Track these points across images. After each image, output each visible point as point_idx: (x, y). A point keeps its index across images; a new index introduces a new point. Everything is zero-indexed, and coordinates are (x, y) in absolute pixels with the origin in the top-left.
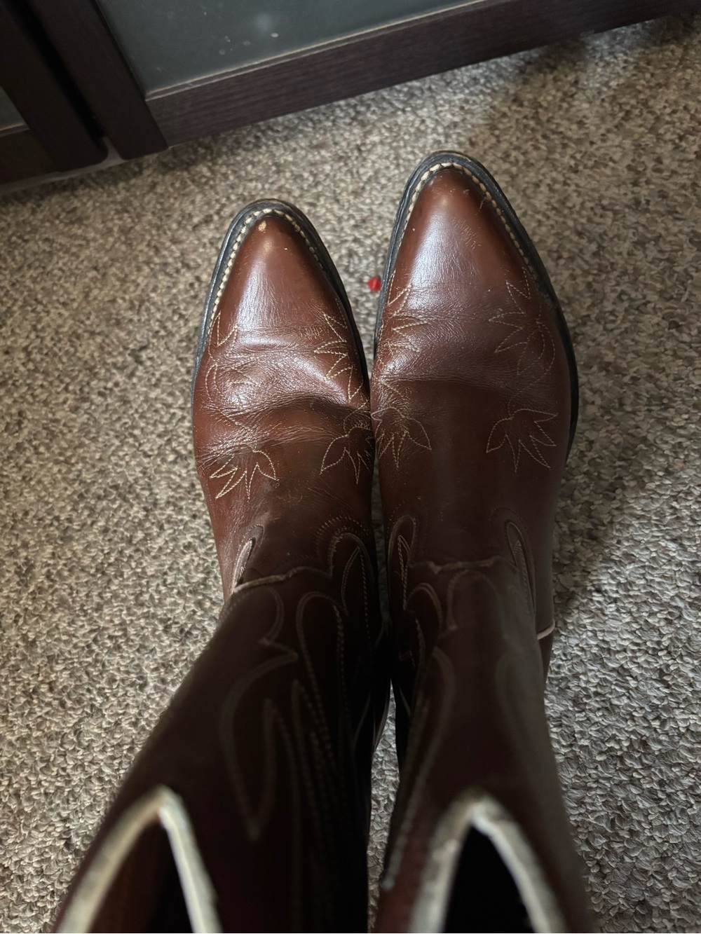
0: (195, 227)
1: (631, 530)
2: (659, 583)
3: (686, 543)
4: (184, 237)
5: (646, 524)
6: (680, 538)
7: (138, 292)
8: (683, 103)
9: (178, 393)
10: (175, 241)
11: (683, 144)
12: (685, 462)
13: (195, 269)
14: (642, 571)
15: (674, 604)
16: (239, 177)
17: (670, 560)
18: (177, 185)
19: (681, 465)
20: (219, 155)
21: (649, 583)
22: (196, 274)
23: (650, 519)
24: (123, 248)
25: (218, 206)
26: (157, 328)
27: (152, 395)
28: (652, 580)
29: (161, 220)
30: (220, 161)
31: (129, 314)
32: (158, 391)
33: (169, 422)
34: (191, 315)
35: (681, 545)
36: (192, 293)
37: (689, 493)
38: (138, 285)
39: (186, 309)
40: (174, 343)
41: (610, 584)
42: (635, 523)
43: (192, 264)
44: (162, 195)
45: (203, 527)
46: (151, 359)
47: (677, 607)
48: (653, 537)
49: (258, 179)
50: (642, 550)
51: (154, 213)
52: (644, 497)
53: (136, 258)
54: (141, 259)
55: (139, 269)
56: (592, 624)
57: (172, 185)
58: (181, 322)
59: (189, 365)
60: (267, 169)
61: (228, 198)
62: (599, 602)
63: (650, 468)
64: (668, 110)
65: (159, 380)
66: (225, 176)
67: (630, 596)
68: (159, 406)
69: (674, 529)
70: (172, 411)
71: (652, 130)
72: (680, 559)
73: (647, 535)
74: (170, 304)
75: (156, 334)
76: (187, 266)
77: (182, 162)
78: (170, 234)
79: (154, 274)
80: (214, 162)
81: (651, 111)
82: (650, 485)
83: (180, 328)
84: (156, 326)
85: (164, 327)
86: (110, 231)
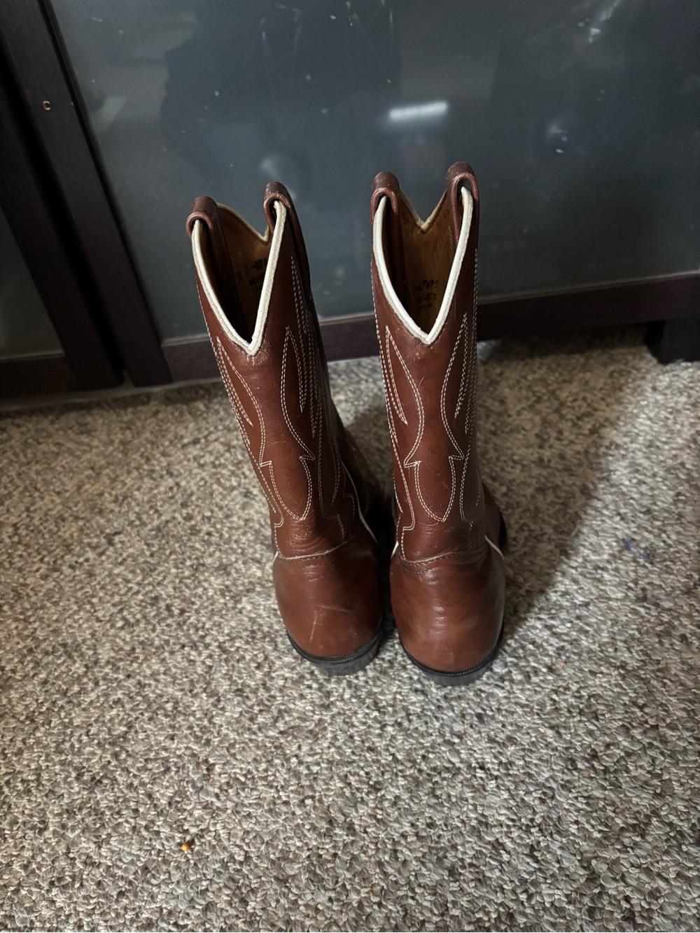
0: (184, 446)
1: (515, 716)
2: (536, 765)
3: (562, 731)
4: (173, 452)
5: (528, 712)
6: (557, 726)
7: (124, 490)
8: (582, 395)
9: (138, 571)
10: (164, 454)
11: (580, 423)
12: (566, 662)
13: (177, 476)
14: (522, 753)
15: (548, 785)
17: (547, 745)
18: (177, 414)
19: (562, 664)
20: (216, 396)
21: (527, 764)
22: (177, 480)
23: (532, 709)
24: (120, 455)
25: (206, 433)
26: (133, 519)
27: (116, 571)
28: (530, 762)
29: (157, 437)
30: (215, 401)
31: (112, 506)
32: (122, 568)
33: (125, 594)
34: (166, 510)
35: (558, 733)
36: (170, 494)
37: (567, 688)
38: (125, 484)
39: (161, 506)
40: (145, 531)
41: (493, 763)
42: (519, 710)
43: (175, 473)
44: (162, 420)
45: (135, 686)
46: (122, 542)
47: (550, 788)
48: (534, 723)
50: (523, 734)
51: (152, 433)
52: (529, 689)
53: (128, 464)
54: (132, 465)
55: (129, 472)
56: (473, 798)
58: (156, 516)
59: (154, 549)
61: (216, 428)
62: (481, 778)
63: (535, 665)
64: (570, 399)
65: (125, 560)
66: (217, 412)
67: (509, 775)
68: (120, 580)
70: (130, 585)
71: (557, 411)
72: (556, 744)
73: (529, 722)
74: (149, 501)
75: (131, 523)
76: (170, 474)
77: (184, 398)
78: (161, 448)
79: (141, 478)
80: (210, 401)
81: (557, 398)
82: (535, 679)
83: (153, 520)
84: (133, 517)
85: (139, 518)
86: (112, 442)
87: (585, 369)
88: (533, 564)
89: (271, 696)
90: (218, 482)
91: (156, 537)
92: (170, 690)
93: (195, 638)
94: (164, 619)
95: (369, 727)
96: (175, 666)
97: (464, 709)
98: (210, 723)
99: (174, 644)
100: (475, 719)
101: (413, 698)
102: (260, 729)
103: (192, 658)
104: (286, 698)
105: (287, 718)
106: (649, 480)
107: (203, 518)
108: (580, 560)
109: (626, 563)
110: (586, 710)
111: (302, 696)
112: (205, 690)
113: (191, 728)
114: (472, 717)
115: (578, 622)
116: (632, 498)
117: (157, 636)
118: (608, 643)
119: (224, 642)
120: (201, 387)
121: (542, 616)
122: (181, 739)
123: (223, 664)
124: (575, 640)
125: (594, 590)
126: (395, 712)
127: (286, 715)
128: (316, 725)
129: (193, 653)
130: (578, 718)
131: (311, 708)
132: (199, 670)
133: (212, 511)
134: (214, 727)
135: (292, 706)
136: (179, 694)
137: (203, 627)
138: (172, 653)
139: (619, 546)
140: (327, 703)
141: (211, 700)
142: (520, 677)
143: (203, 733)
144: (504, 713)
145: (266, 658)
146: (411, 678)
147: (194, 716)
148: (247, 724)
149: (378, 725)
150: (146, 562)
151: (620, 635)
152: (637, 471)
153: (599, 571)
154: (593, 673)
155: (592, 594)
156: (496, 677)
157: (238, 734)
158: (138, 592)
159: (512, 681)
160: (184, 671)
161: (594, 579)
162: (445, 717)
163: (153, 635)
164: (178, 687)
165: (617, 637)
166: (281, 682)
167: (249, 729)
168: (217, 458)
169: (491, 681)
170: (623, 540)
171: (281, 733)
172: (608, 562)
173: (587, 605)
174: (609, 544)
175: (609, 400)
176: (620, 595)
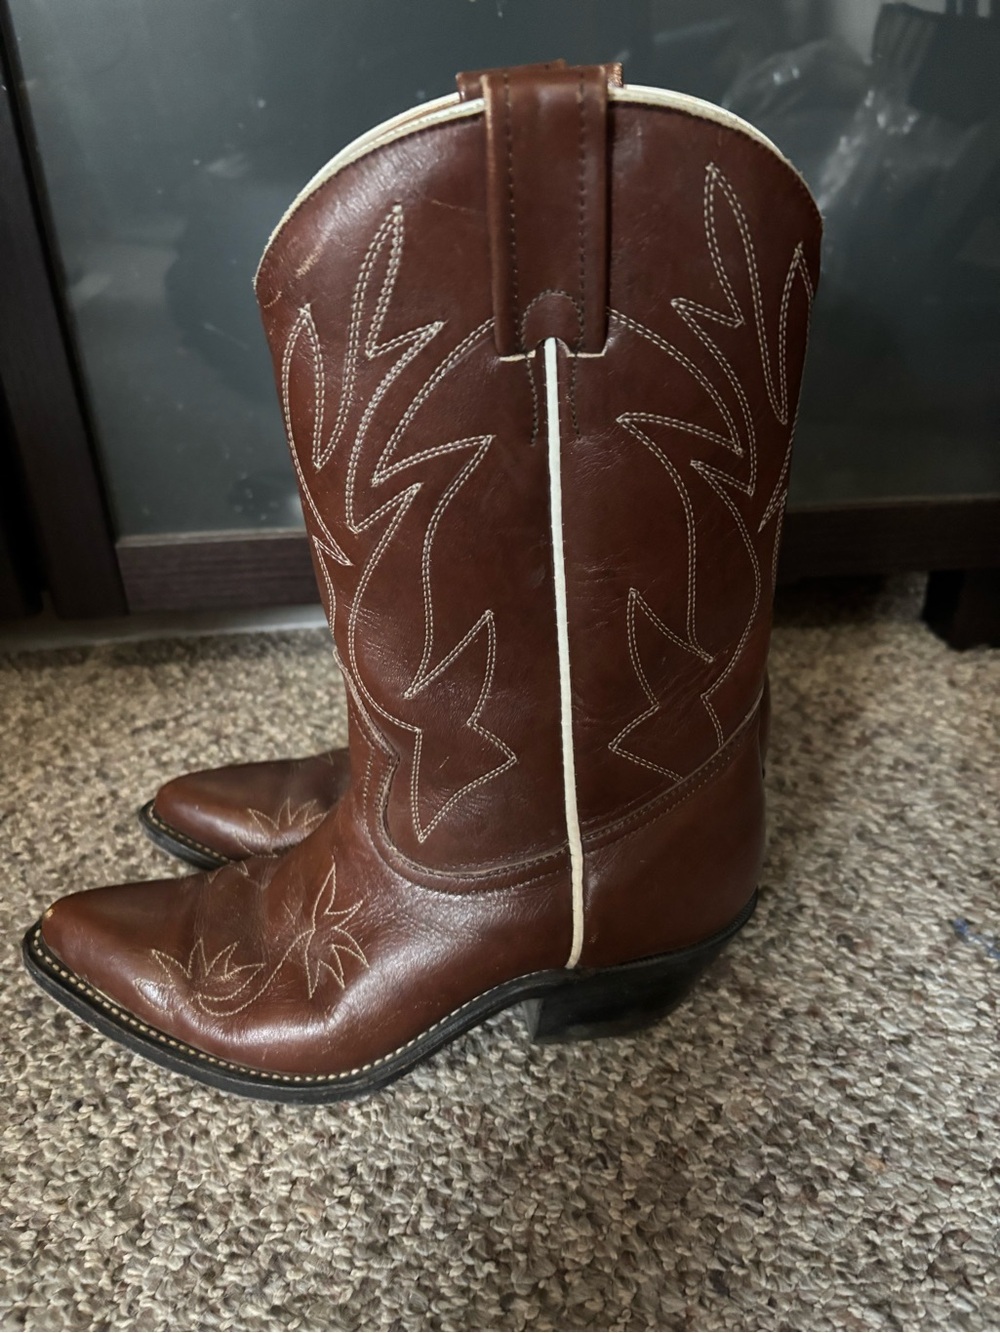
0: (136, 732)
1: (794, 1279)
3: (901, 1315)
4: (114, 740)
5: (822, 1271)
6: (888, 1303)
7: (11, 798)
8: (834, 687)
10: (96, 743)
11: (839, 728)
12: (883, 1160)
13: (115, 780)
16: (223, 685)
18: (130, 681)
19: (878, 1164)
20: (204, 657)
22: (114, 787)
23: (828, 1261)
24: (15, 741)
25: (179, 712)
26: (18, 849)
29: (88, 715)
30: (202, 664)
34: (86, 838)
36: (98, 810)
37: (895, 1217)
38: (16, 789)
39: (77, 830)
40: (35, 873)
42: (801, 1265)
43: (112, 774)
44: (102, 690)
48: (837, 1297)
49: (248, 690)
51: (80, 708)
52: (816, 1218)
53: (28, 756)
54: (35, 758)
55: (26, 770)
57: (122, 680)
58: (63, 846)
60: (266, 681)
61: (198, 705)
63: (823, 1164)
64: (816, 691)
66: (204, 681)
69: (875, 1285)
71: (797, 708)
73: (824, 1293)
74: (56, 820)
76: (103, 775)
77: (148, 657)
78: (93, 734)
79: (47, 779)
80: (192, 664)
81: (793, 689)
82: (826, 1196)
83: (57, 853)
84: (18, 846)
85: (31, 850)
87: (832, 648)
89: (257, 1222)
92: (34, 1201)
93: (106, 1087)
94: (49, 1044)
95: (475, 1300)
96: (53, 1148)
97: (683, 1258)
98: (114, 1282)
99: (59, 1098)
100: (708, 1284)
101: (572, 1234)
102: (226, 1301)
103: (93, 1130)
104: (291, 1227)
105: (291, 1276)
106: (974, 823)
108: (878, 956)
109: (960, 962)
110: (943, 1267)
111: (327, 1224)
112: (112, 1204)
113: (67, 1293)
114: (700, 1282)
115: (893, 1075)
116: (950, 851)
117: (25, 1081)
118: (962, 1121)
119: (168, 1098)
120: (179, 642)
121: (821, 1061)
122: (41, 1320)
123: (159, 1145)
124: (894, 1112)
125: (912, 1013)
126: (531, 1262)
127: (288, 1267)
128: (355, 1295)
129: (98, 1119)
130: (928, 1285)
131: (345, 1253)
132: (105, 1159)
134: (122, 1294)
135: (303, 1246)
136: (53, 1211)
137: (127, 1065)
138: (51, 1118)
139: (943, 931)
140: (382, 1239)
141: (124, 1228)
142: (793, 1190)
143: (95, 1306)
144: (769, 1271)
145: (254, 1134)
146: (563, 1186)
147: (79, 1264)
148: (200, 1286)
149: (496, 1297)
151: (983, 1105)
152: (951, 807)
153: (918, 978)
154: (943, 1184)
155: (910, 1020)
156: (745, 1189)
157: (175, 1313)
159: (778, 1198)
160: (73, 1157)
161: (909, 992)
162: (642, 1280)
163: (17, 1078)
164: (53, 1195)
165: (978, 1110)
166: (283, 1190)
167: (202, 1300)
168: (193, 754)
169: (734, 1196)
170: (950, 922)
171: (275, 1310)
172: (930, 961)
173: (906, 1041)
174: (924, 929)
175: (880, 696)
176: (966, 1026)
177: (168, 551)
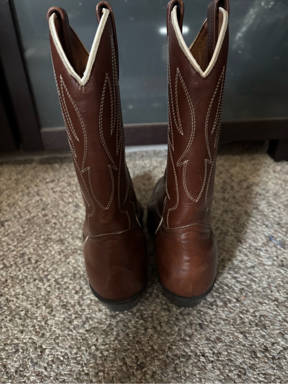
0: (47, 183)
1: (220, 325)
2: (234, 355)
3: (247, 335)
4: (41, 185)
5: (228, 324)
6: (244, 332)
7: (14, 201)
8: (241, 172)
9: (15, 240)
10: (36, 186)
11: (241, 184)
12: (245, 297)
13: (42, 196)
14: (226, 347)
15: (242, 366)
17: (240, 343)
18: (45, 169)
19: (244, 298)
20: (65, 162)
21: (229, 354)
22: (41, 198)
23: (229, 321)
24: (14, 185)
25: (59, 177)
27: (3, 239)
28: (231, 353)
29: (34, 178)
31: (7, 208)
32: (7, 238)
33: (6, 251)
34: (34, 211)
35: (245, 336)
36: (37, 204)
37: (247, 311)
38: (15, 198)
39: (32, 209)
40: (21, 221)
41: (209, 353)
42: (222, 322)
43: (41, 194)
44: (37, 171)
45: (4, 301)
46: (9, 225)
47: (243, 368)
48: (231, 330)
50: (226, 336)
51: (31, 176)
52: (227, 311)
53: (18, 189)
54: (20, 190)
55: (17, 193)
56: (199, 374)
57: (43, 169)
59: (25, 229)
61: (64, 176)
62: (203, 362)
63: (229, 297)
64: (236, 173)
65: (9, 234)
66: (65, 169)
67: (219, 360)
68: (4, 244)
69: (241, 328)
70: (10, 247)
71: (230, 178)
72: (244, 343)
73: (228, 329)
74: (26, 206)
75: (15, 217)
76: (38, 194)
77: (49, 162)
78: (35, 183)
79: (23, 195)
80: (62, 164)
81: (229, 173)
82: (230, 305)
83: (27, 215)
84: (16, 213)
85: (20, 215)
86: (10, 179)
87: (241, 161)
88: (224, 246)
89: (82, 309)
90: (63, 200)
91: (27, 224)
92: (24, 304)
93: (42, 276)
94: (26, 265)
95: (138, 329)
96: (29, 291)
97: (192, 320)
98: (46, 323)
99: (30, 278)
100: (198, 326)
101: (163, 313)
102: (74, 328)
103: (39, 286)
104: (91, 311)
105: (91, 322)
106: (277, 210)
107: (53, 216)
108: (248, 245)
109: (270, 247)
110: (259, 324)
111: (100, 310)
112: (45, 305)
113: (34, 326)
114: (196, 326)
115: (249, 275)
116: (270, 217)
117: (21, 274)
118: (267, 287)
119: (58, 279)
120: (58, 158)
121: (231, 272)
122: (27, 333)
123: (56, 290)
124: (249, 285)
125: (256, 260)
126: (153, 320)
127: (90, 320)
128: (107, 327)
129: (40, 284)
130: (255, 328)
131: (105, 317)
132: (43, 293)
133: (58, 213)
134: (48, 327)
135: (94, 315)
136: (29, 306)
137: (47, 270)
138: (28, 283)
139: (266, 239)
140: (114, 314)
141: (48, 310)
142: (220, 304)
143: (41, 330)
144: (214, 323)
145: (81, 288)
146: (161, 302)
147: (36, 319)
148: (67, 324)
149: (143, 328)
150: (20, 236)
151: (273, 283)
152: (271, 206)
153: (258, 251)
154: (261, 303)
155: (255, 262)
156: (208, 303)
157: (61, 331)
158: (14, 251)
159: (217, 306)
160: (34, 293)
161: (256, 255)
162: (181, 325)
163: (19, 273)
164: (29, 302)
165: (271, 285)
166: (89, 302)
167: (68, 328)
169: (206, 305)
170: (268, 237)
171: (87, 331)
172: (262, 246)
173: (253, 267)
174: (261, 238)
175: (254, 175)
176: (270, 263)
177: (55, 133)
